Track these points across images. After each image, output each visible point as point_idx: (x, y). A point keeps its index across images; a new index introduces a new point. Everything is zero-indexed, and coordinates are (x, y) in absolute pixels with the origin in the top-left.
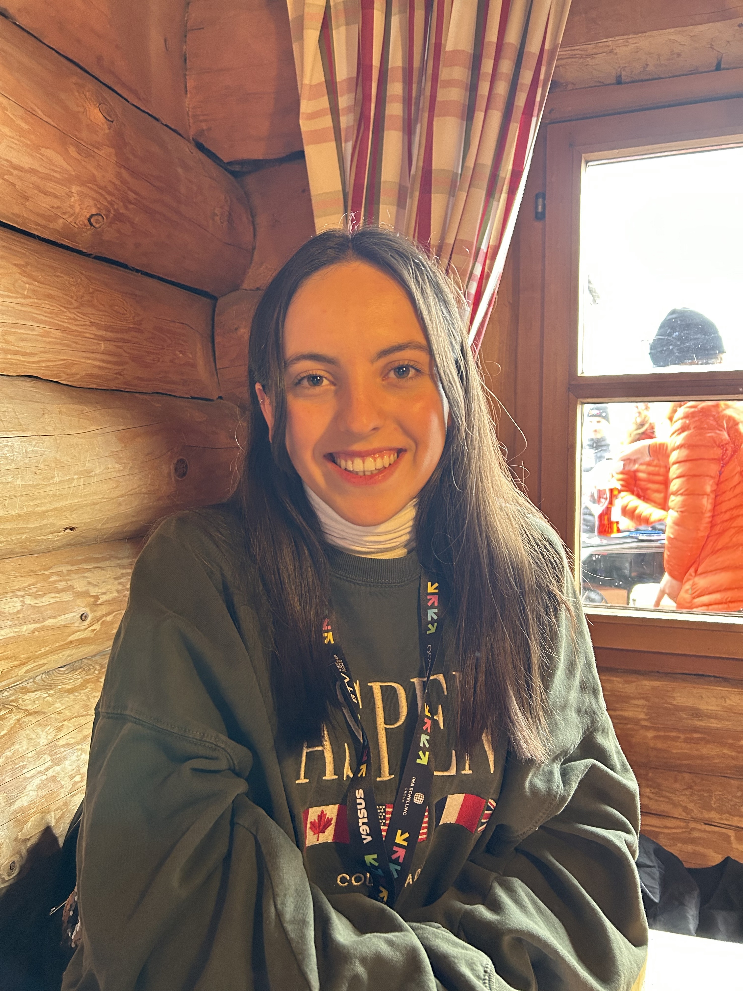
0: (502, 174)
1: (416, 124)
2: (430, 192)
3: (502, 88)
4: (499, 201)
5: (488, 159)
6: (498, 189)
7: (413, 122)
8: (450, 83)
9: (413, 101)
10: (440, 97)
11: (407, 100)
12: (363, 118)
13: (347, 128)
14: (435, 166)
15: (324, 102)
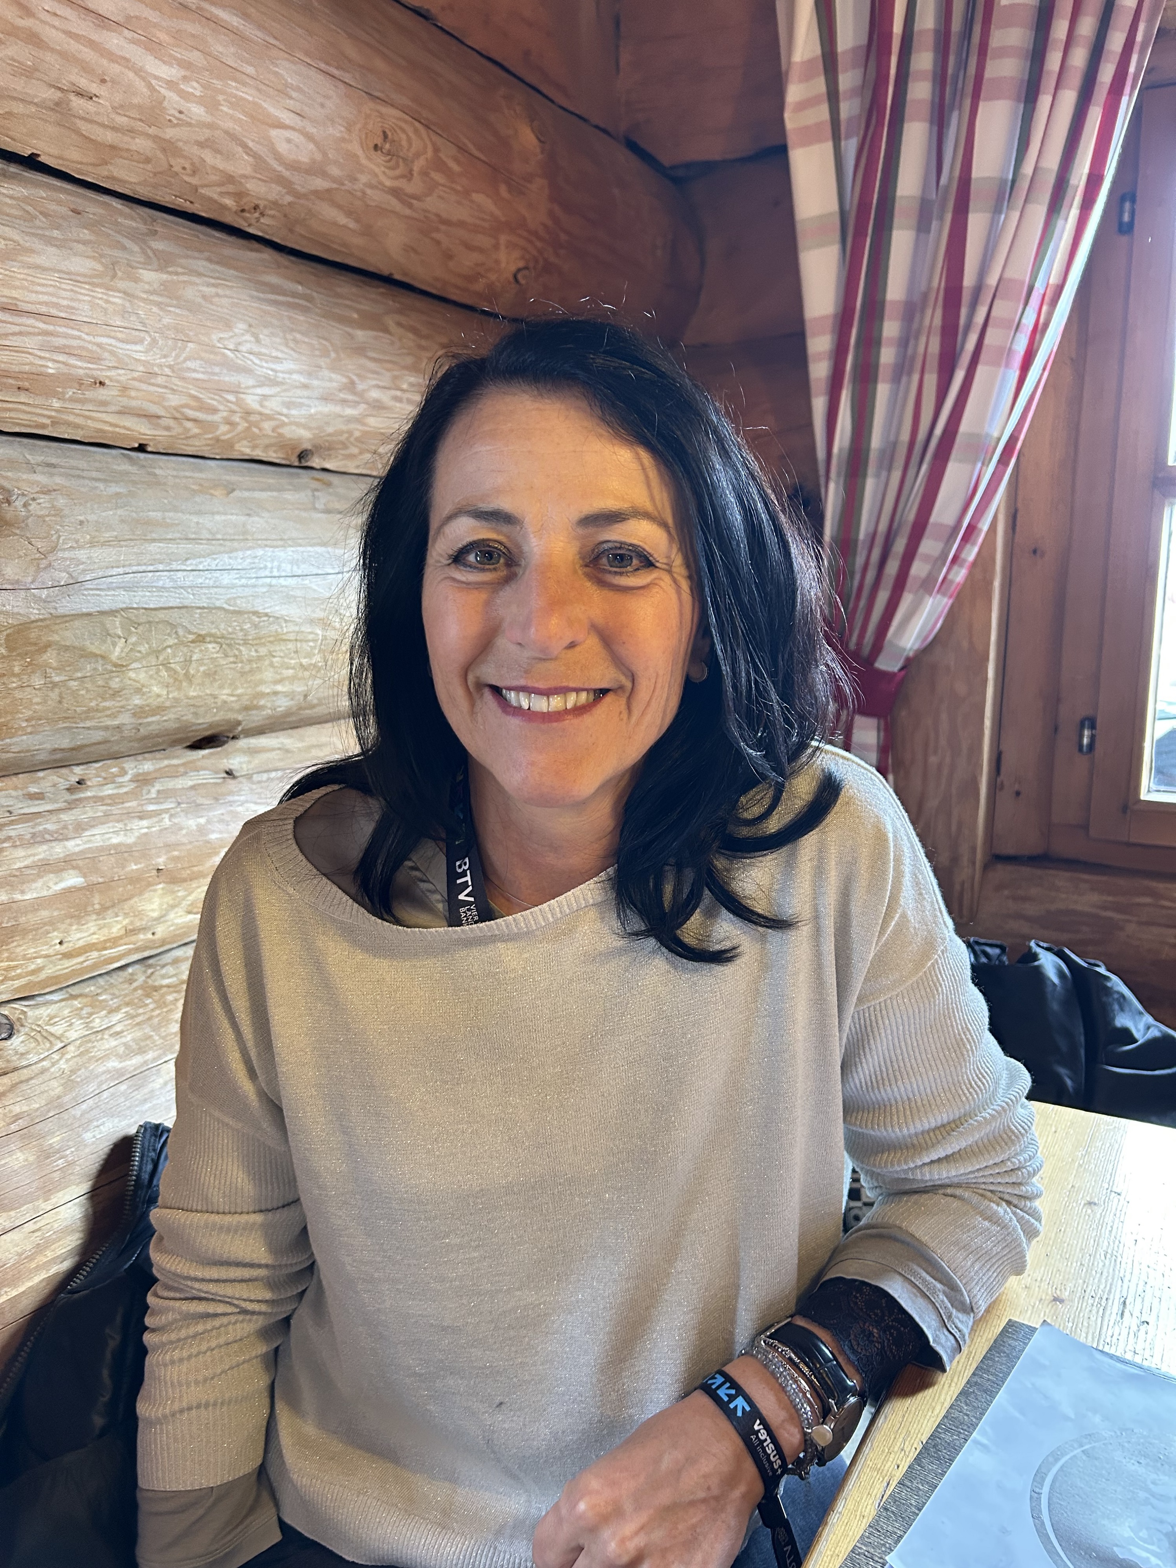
0: (1073, 181)
1: (951, 110)
2: (966, 212)
3: (1079, 57)
4: (1066, 219)
5: (1052, 161)
6: (1066, 202)
7: (946, 108)
8: (1003, 52)
9: (949, 80)
10: (988, 74)
11: (940, 78)
12: (874, 107)
13: (850, 120)
14: (975, 173)
15: (820, 85)
